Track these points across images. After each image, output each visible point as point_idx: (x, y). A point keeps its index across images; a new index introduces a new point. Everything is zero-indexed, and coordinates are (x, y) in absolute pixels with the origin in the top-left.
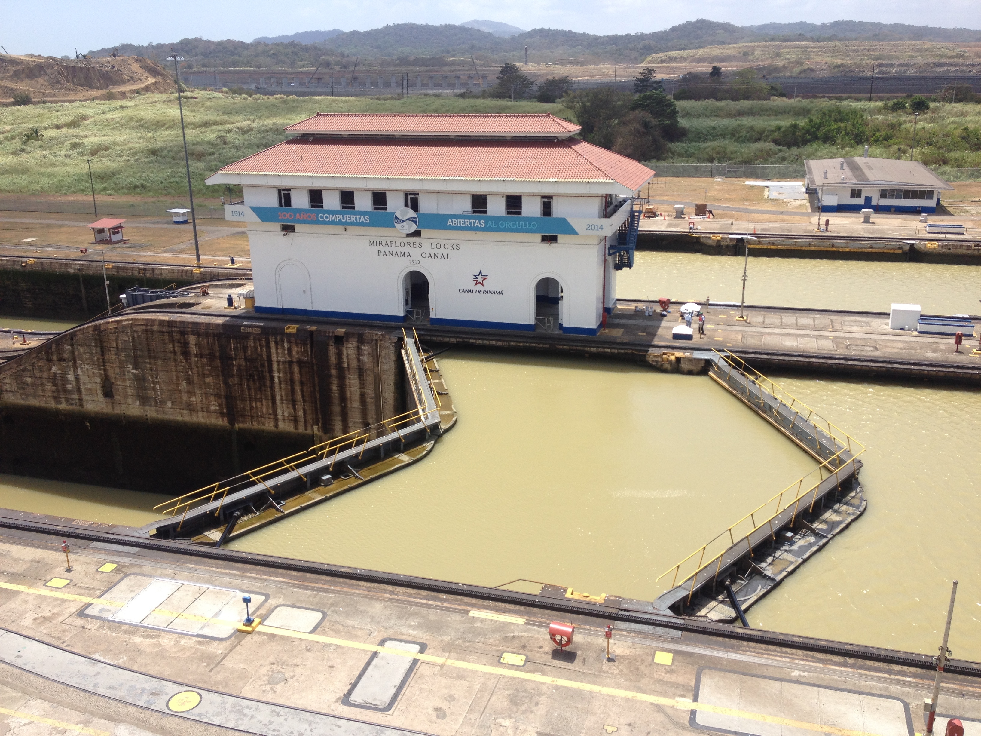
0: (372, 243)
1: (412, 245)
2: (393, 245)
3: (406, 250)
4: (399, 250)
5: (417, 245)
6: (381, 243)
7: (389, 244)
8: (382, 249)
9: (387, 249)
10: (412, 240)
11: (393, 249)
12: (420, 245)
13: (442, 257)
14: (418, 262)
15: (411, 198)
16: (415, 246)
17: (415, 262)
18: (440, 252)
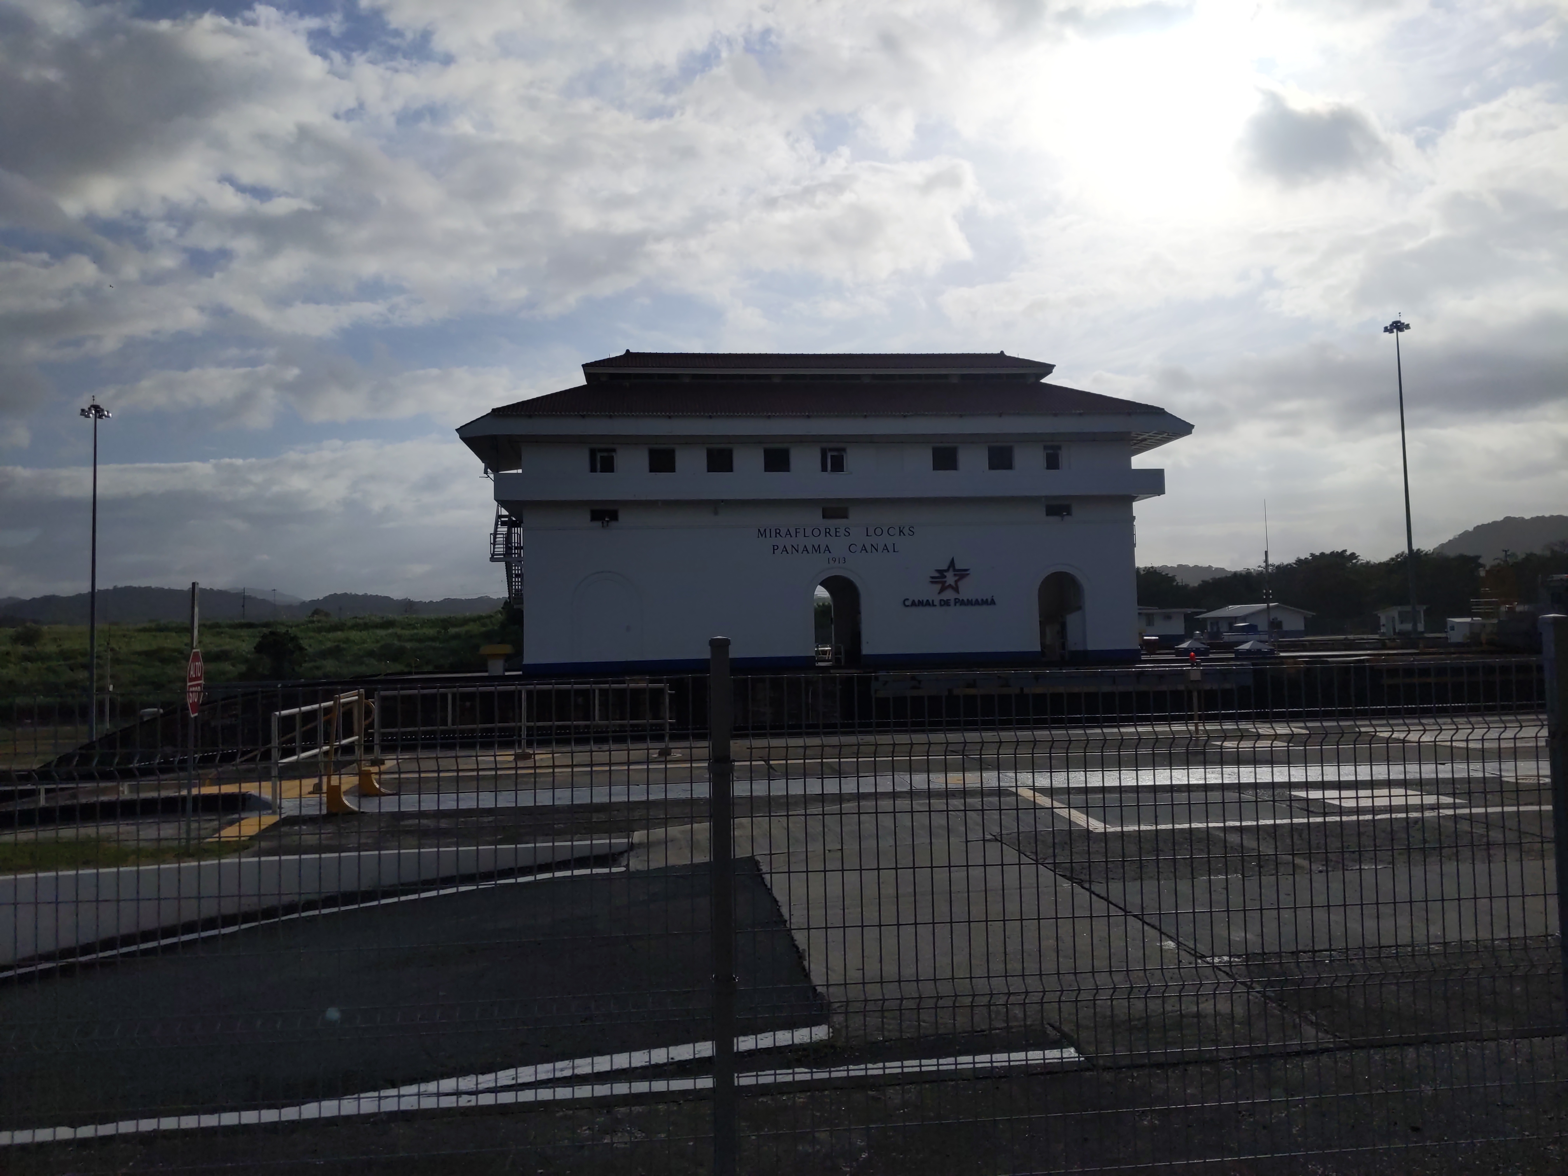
0: (762, 533)
1: (833, 532)
2: (800, 536)
3: (822, 541)
4: (811, 541)
5: (842, 531)
6: (778, 533)
7: (793, 534)
8: (780, 541)
9: (789, 542)
10: (832, 524)
11: (800, 541)
12: (847, 533)
13: (886, 547)
14: (842, 561)
15: (832, 456)
16: (838, 534)
17: (837, 560)
18: (881, 540)
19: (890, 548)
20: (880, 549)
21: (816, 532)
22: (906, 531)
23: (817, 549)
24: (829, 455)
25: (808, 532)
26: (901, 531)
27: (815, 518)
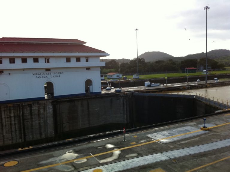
0: (33, 74)
1: (48, 74)
2: (41, 75)
3: (46, 75)
4: (43, 76)
7: (40, 74)
8: (37, 76)
9: (39, 76)
10: (47, 72)
11: (41, 76)
12: (51, 74)
13: (58, 76)
14: (50, 79)
15: (47, 60)
18: (57, 75)
19: (59, 76)
21: (44, 74)
22: (62, 73)
23: (45, 77)
24: (46, 59)
25: (43, 74)
26: (61, 73)
27: (44, 71)
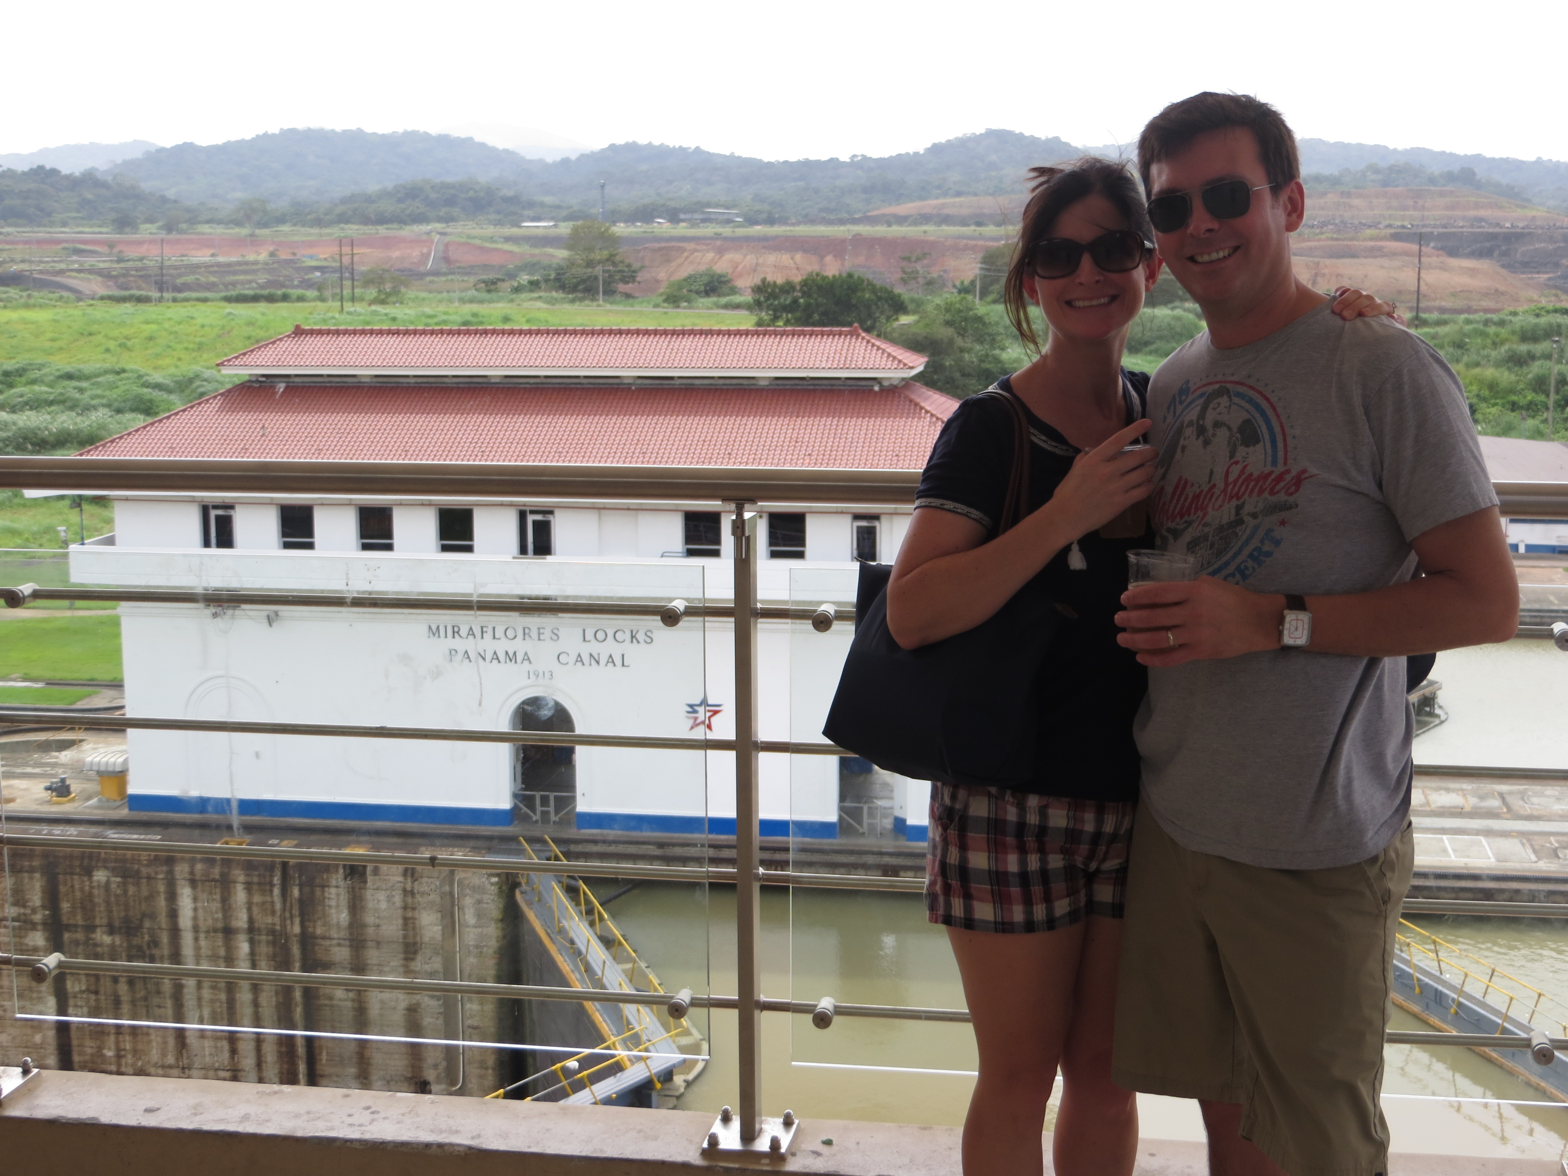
1: (534, 633)
2: (488, 636)
3: (519, 646)
4: (503, 646)
5: (547, 634)
7: (477, 633)
8: (460, 644)
9: (471, 646)
10: (533, 622)
11: (488, 645)
13: (611, 659)
14: (547, 675)
16: (542, 637)
17: (541, 675)
18: (604, 649)
19: (618, 661)
20: (603, 661)
21: (511, 634)
22: (641, 636)
24: (530, 519)
25: (499, 633)
26: (633, 637)
